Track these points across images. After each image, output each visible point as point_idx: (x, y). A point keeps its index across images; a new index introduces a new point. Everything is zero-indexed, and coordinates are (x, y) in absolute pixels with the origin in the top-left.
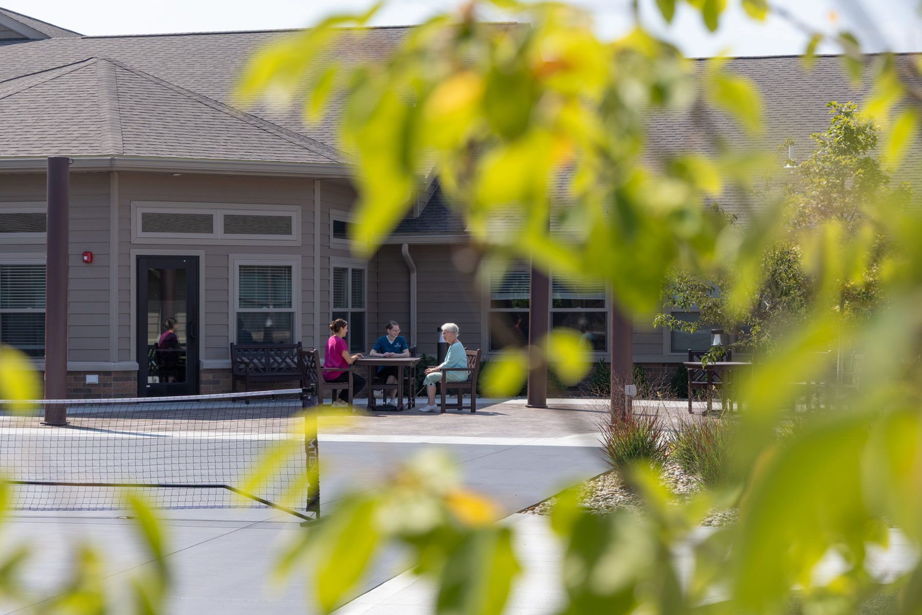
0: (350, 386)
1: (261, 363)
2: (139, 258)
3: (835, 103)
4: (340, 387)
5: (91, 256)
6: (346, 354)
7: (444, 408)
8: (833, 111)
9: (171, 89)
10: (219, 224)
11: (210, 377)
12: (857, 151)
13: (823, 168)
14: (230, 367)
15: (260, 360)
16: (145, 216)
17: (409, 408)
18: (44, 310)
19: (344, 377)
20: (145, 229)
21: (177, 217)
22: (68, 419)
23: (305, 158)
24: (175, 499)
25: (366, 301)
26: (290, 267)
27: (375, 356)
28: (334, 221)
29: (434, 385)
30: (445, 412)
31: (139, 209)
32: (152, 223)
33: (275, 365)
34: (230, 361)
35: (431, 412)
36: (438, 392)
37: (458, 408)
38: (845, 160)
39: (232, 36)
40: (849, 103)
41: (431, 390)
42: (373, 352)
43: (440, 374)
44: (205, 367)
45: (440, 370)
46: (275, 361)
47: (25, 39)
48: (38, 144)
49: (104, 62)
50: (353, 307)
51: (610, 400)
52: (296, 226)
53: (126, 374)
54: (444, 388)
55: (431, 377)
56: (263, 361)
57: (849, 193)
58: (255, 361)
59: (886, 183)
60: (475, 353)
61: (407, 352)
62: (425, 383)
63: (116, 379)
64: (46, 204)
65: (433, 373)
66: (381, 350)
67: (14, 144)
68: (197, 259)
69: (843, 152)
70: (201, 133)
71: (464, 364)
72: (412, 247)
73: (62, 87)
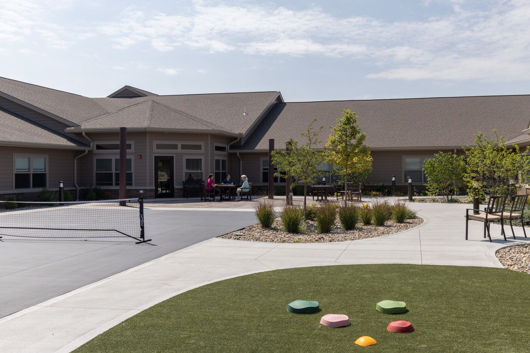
0: (214, 193)
1: (192, 187)
2: (155, 157)
3: (344, 110)
4: (212, 194)
5: (141, 156)
6: (212, 184)
7: (242, 200)
8: (344, 112)
9: (169, 109)
10: (179, 147)
11: (177, 191)
12: (350, 124)
13: (340, 129)
14: (183, 188)
15: (192, 186)
16: (157, 145)
17: (233, 199)
18: (119, 172)
19: (212, 191)
20: (157, 148)
21: (165, 145)
22: (127, 204)
23: (205, 128)
24: (99, 234)
25: (227, 168)
26: (201, 159)
27: (223, 185)
28: (215, 146)
29: (239, 193)
30: (242, 201)
31: (155, 143)
32: (159, 147)
33: (196, 187)
34: (183, 186)
35: (239, 201)
36: (240, 195)
37: (247, 200)
38: (346, 127)
39: (197, 95)
40: (348, 110)
41: (238, 194)
42: (223, 183)
43: (241, 190)
44: (175, 188)
45: (241, 189)
46: (196, 186)
47: (141, 96)
48: (126, 124)
49: (151, 101)
50: (222, 170)
51: (286, 197)
52: (203, 147)
53: (151, 190)
54: (242, 194)
55: (238, 190)
56: (193, 186)
57: (348, 136)
58: (190, 186)
59: (358, 133)
60: (251, 183)
61: (232, 183)
62: (237, 192)
63: (148, 192)
64: (120, 141)
65: (239, 189)
66: (225, 183)
67: (119, 124)
68: (173, 157)
69: (346, 124)
70: (175, 121)
71: (248, 187)
72: (240, 154)
73: (137, 108)
